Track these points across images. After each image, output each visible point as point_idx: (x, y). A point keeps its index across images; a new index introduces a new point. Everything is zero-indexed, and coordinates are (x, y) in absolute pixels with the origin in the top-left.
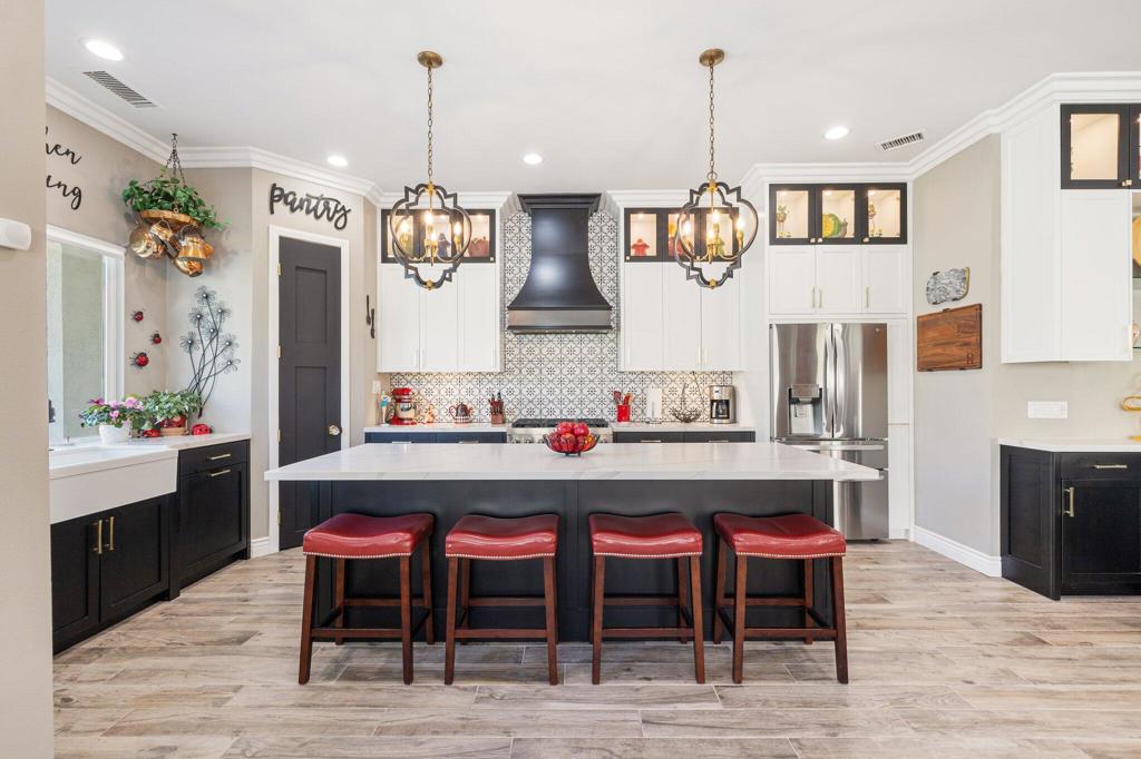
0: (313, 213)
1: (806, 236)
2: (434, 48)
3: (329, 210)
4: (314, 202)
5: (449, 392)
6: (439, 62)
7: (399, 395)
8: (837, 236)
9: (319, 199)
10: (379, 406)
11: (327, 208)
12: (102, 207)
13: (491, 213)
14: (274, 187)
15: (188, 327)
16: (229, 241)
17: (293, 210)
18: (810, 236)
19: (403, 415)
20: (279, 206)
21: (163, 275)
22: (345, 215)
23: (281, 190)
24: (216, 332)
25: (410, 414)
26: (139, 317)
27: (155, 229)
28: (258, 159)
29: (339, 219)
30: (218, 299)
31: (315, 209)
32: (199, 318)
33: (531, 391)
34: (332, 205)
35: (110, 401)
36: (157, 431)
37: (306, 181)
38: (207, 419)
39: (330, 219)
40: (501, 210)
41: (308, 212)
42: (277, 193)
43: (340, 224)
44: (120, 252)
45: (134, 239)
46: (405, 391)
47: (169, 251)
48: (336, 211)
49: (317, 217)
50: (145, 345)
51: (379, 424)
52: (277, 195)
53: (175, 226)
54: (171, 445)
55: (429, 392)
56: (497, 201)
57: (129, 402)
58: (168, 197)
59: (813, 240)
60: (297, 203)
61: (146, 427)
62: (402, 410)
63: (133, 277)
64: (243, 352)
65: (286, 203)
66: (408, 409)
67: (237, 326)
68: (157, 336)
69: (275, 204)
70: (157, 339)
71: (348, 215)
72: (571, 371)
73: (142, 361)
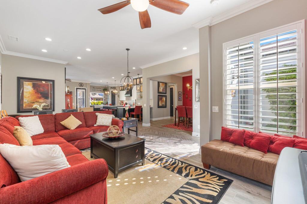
14: (111, 87)
15: (107, 98)
26: (105, 97)
73: (105, 100)
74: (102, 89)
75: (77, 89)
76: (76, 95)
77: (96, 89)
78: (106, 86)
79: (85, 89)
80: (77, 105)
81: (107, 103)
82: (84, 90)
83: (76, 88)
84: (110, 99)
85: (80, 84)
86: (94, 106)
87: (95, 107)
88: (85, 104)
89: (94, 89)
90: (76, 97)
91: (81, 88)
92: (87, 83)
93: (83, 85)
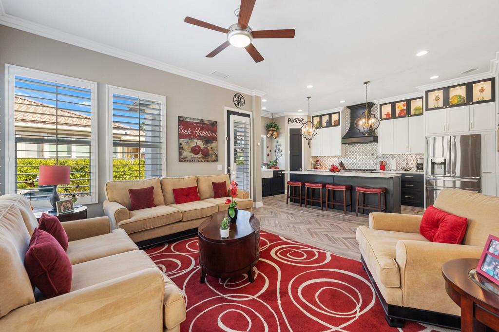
1: (442, 106)
2: (308, 96)
4: (296, 119)
5: (330, 161)
6: (310, 97)
7: (317, 162)
8: (459, 103)
10: (312, 164)
11: (299, 120)
13: (339, 113)
14: (289, 118)
15: (275, 148)
16: (281, 131)
18: (444, 106)
19: (317, 167)
20: (290, 122)
21: (271, 139)
24: (279, 149)
25: (319, 167)
26: (268, 147)
27: (270, 132)
28: (286, 114)
29: (302, 122)
30: (280, 142)
31: (297, 121)
32: (277, 147)
33: (353, 161)
35: (264, 162)
36: (270, 168)
37: (294, 116)
38: (278, 166)
39: (300, 122)
40: (342, 112)
41: (295, 122)
44: (265, 136)
45: (267, 134)
46: (318, 161)
47: (272, 135)
49: (297, 123)
50: (269, 152)
52: (289, 120)
53: (272, 130)
54: (273, 170)
55: (325, 161)
56: (340, 109)
57: (267, 162)
58: (272, 126)
59: (444, 107)
60: (293, 121)
61: (269, 167)
63: (267, 140)
64: (283, 153)
67: (282, 148)
70: (270, 151)
71: (303, 120)
72: (366, 155)
73: (268, 155)
75: (229, 113)
76: (226, 135)
81: (275, 165)
82: (247, 120)
83: (228, 111)
84: (286, 154)
91: (240, 111)
92: (253, 95)
93: (242, 100)
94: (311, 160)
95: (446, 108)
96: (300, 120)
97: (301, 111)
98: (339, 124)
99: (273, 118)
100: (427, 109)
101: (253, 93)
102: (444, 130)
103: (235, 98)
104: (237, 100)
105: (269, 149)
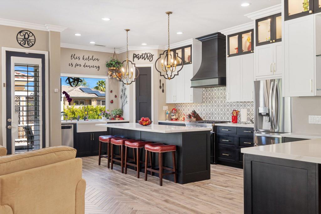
0: (144, 59)
2: (126, 29)
3: (148, 56)
4: (144, 55)
6: (129, 30)
9: (145, 54)
11: (147, 56)
12: (104, 69)
13: (190, 46)
14: (134, 54)
15: (121, 93)
17: (139, 59)
20: (136, 59)
22: (152, 57)
23: (136, 54)
24: (125, 94)
26: (111, 92)
28: (129, 48)
29: (151, 58)
31: (144, 57)
32: (122, 91)
34: (149, 55)
36: (114, 118)
37: (140, 51)
38: (124, 117)
39: (148, 59)
41: (142, 58)
42: (135, 55)
43: (151, 60)
44: (107, 77)
48: (150, 56)
49: (145, 59)
50: (113, 98)
51: (166, 120)
52: (135, 56)
55: (184, 110)
59: (271, 41)
60: (139, 57)
62: (172, 116)
63: (110, 83)
64: (128, 99)
65: (137, 58)
66: (174, 116)
67: (128, 93)
68: (116, 96)
69: (134, 59)
71: (153, 57)
73: (112, 102)
74: (102, 63)
75: (9, 54)
76: (4, 81)
77: (82, 62)
78: (117, 52)
79: (42, 57)
80: (9, 124)
81: (120, 115)
82: (38, 61)
83: (7, 52)
84: (131, 100)
85: (21, 37)
86: (75, 125)
87: (79, 131)
88: (41, 118)
89: (74, 62)
90: (4, 90)
91: (27, 51)
92: (49, 30)
93: (32, 38)
94: (166, 108)
95: (273, 42)
96: (149, 57)
97: (145, 44)
98: (191, 61)
99: (115, 54)
100: (258, 44)
101: (47, 28)
102: (271, 71)
103: (19, 36)
104: (23, 37)
105: (114, 94)
